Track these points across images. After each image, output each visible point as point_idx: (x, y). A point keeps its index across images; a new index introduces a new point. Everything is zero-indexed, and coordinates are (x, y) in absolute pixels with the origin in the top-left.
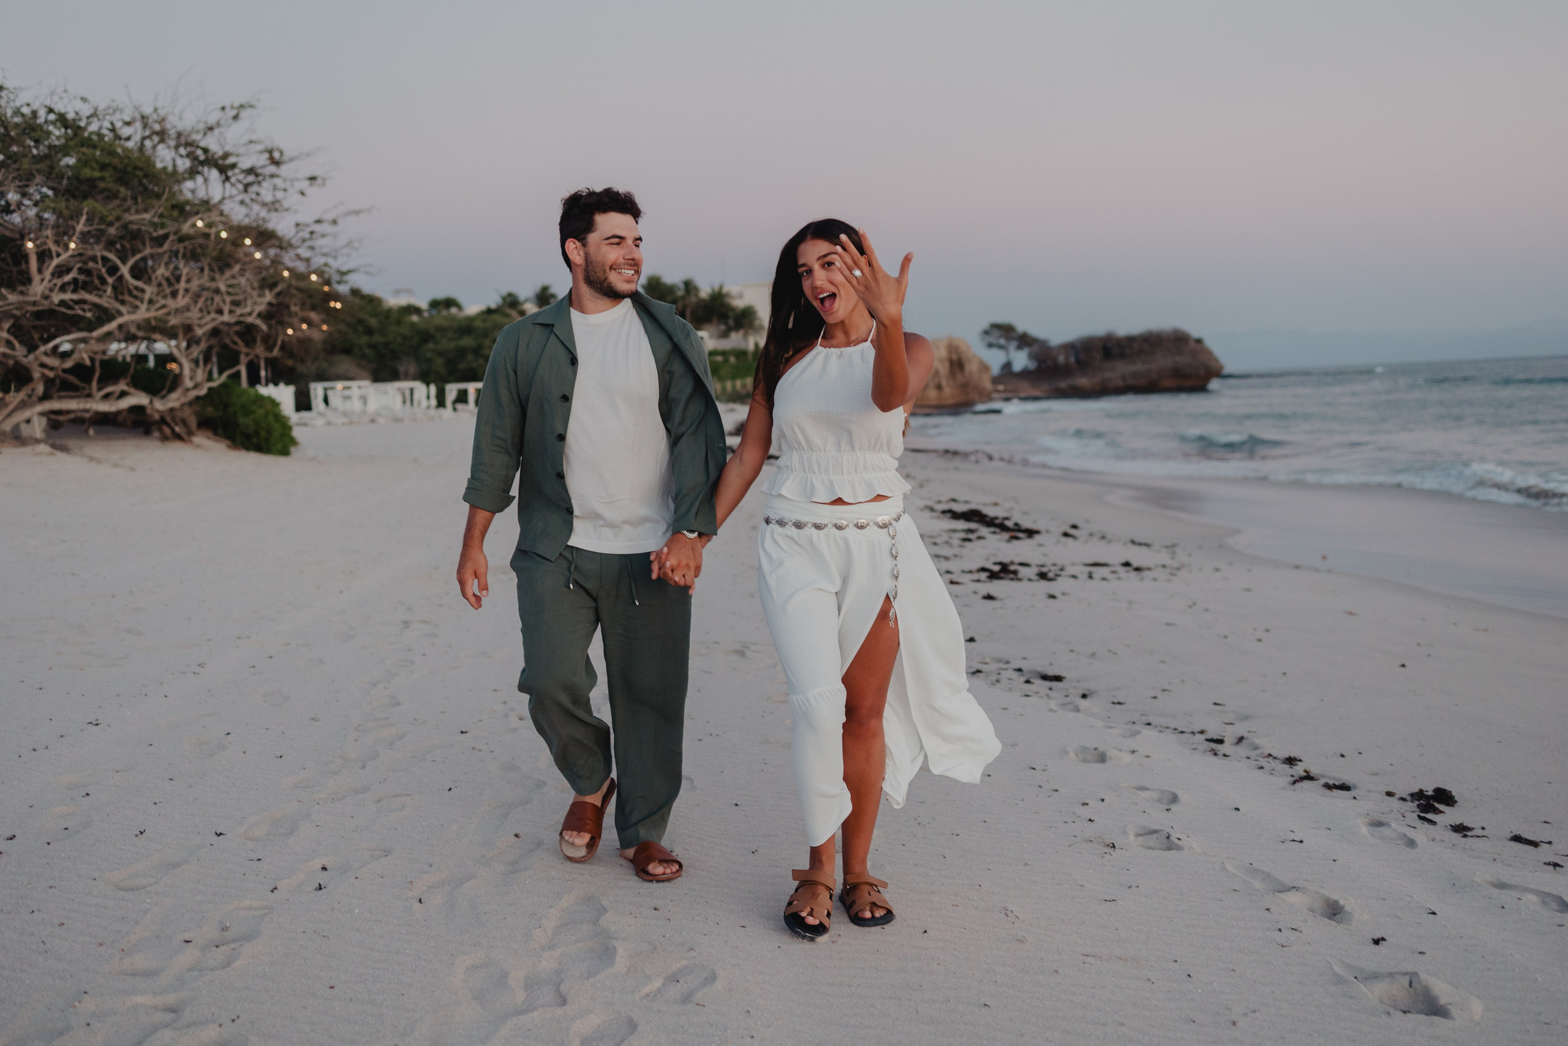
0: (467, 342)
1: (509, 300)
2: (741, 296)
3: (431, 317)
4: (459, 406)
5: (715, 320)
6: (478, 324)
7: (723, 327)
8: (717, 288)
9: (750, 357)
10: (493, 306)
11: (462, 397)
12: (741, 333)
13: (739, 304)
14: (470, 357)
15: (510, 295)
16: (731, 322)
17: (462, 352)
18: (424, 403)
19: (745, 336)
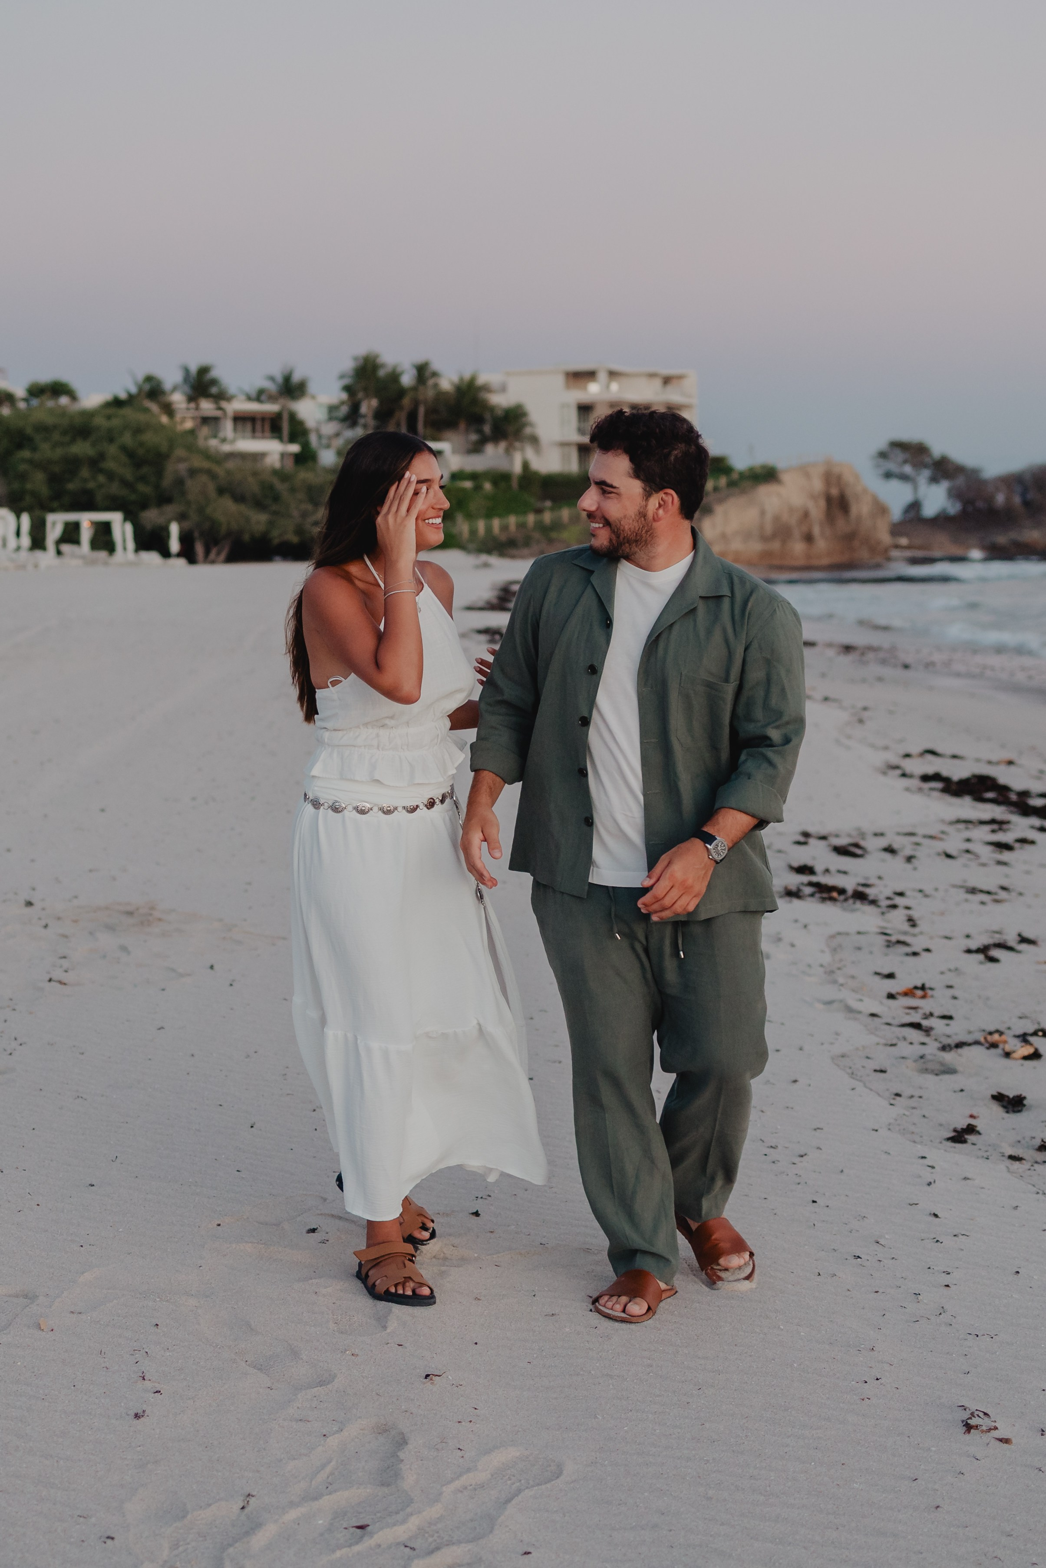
0: (82, 448)
1: (147, 387)
2: (503, 389)
3: (29, 408)
4: (66, 548)
5: (462, 426)
6: (99, 421)
7: (474, 437)
8: (467, 376)
9: (515, 484)
10: (123, 396)
11: (71, 534)
12: (503, 445)
13: (500, 400)
14: (85, 472)
15: (149, 379)
16: (487, 429)
17: (73, 465)
18: (12, 542)
19: (508, 451)
